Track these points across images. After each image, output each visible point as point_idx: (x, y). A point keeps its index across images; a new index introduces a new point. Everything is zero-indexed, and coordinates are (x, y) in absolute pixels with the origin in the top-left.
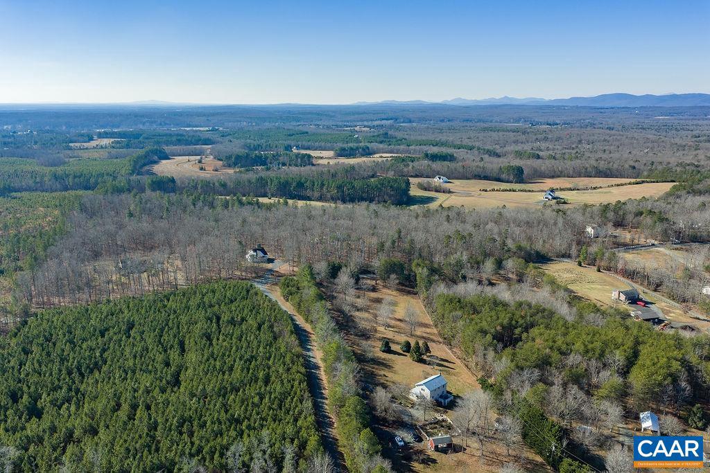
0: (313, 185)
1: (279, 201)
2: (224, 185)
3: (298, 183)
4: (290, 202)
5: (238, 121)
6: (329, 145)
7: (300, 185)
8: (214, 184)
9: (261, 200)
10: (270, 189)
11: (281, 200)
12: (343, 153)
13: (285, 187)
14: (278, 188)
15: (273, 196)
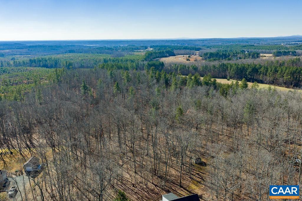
0: (267, 71)
1: (237, 83)
2: (195, 69)
3: (253, 69)
4: (250, 84)
5: (217, 43)
6: (268, 51)
7: (255, 70)
8: (189, 68)
9: (219, 81)
10: (229, 73)
11: (240, 83)
12: (278, 54)
13: (242, 72)
14: (235, 73)
15: (231, 78)
